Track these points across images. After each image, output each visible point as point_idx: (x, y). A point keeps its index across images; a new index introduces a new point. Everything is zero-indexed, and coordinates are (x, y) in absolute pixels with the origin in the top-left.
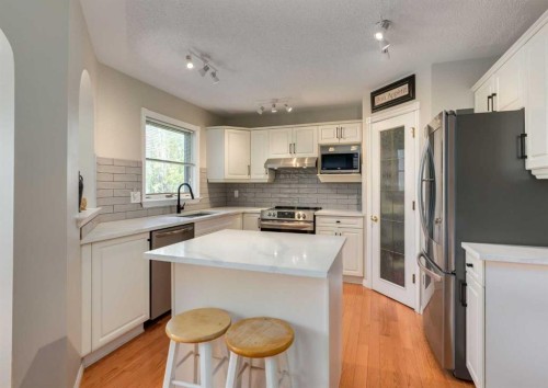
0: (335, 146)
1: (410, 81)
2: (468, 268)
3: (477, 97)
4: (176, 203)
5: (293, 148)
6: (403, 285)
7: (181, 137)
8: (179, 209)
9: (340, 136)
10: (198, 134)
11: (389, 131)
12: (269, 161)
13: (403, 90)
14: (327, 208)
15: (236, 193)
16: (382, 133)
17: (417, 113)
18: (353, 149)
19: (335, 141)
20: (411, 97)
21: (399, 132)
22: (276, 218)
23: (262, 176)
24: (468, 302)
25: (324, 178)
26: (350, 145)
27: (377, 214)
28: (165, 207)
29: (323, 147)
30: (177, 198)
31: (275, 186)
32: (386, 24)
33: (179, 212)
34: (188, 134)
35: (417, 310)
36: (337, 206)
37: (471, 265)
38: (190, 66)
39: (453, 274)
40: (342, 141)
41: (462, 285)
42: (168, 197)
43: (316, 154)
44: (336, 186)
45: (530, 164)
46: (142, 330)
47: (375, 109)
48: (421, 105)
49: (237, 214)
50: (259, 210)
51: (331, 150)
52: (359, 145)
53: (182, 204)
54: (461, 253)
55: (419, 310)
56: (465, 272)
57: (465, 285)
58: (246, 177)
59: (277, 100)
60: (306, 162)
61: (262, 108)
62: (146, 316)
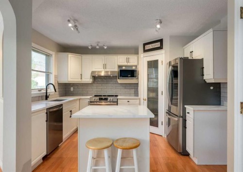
0: (125, 66)
1: (161, 41)
2: (187, 114)
3: (185, 51)
4: (45, 95)
5: (105, 66)
6: (157, 127)
7: (44, 57)
8: (47, 97)
9: (128, 61)
10: (54, 56)
11: (151, 61)
12: (93, 72)
13: (158, 45)
14: (121, 95)
15: (72, 89)
16: (148, 62)
17: (164, 55)
18: (134, 68)
19: (126, 64)
20: (161, 48)
21: (156, 62)
22: (98, 101)
23: (88, 80)
24: (187, 126)
25: (120, 81)
26: (132, 66)
27: (146, 97)
28: (39, 97)
29: (119, 66)
30: (45, 91)
31: (94, 85)
32: (161, 22)
33: (46, 99)
34: (48, 56)
35: (163, 136)
36: (125, 94)
37: (188, 113)
38: (70, 25)
39: (182, 117)
40: (129, 64)
41: (185, 121)
42: (39, 91)
43: (116, 69)
44: (124, 85)
45: (205, 77)
46: (42, 161)
47: (145, 51)
48: (165, 52)
49: (77, 100)
50: (89, 97)
51: (124, 68)
52: (136, 66)
53: (48, 94)
54: (184, 109)
55: (165, 136)
56: (186, 116)
57: (186, 120)
58: (80, 80)
59: (99, 42)
60: (109, 73)
61: (91, 46)
62: (45, 153)
